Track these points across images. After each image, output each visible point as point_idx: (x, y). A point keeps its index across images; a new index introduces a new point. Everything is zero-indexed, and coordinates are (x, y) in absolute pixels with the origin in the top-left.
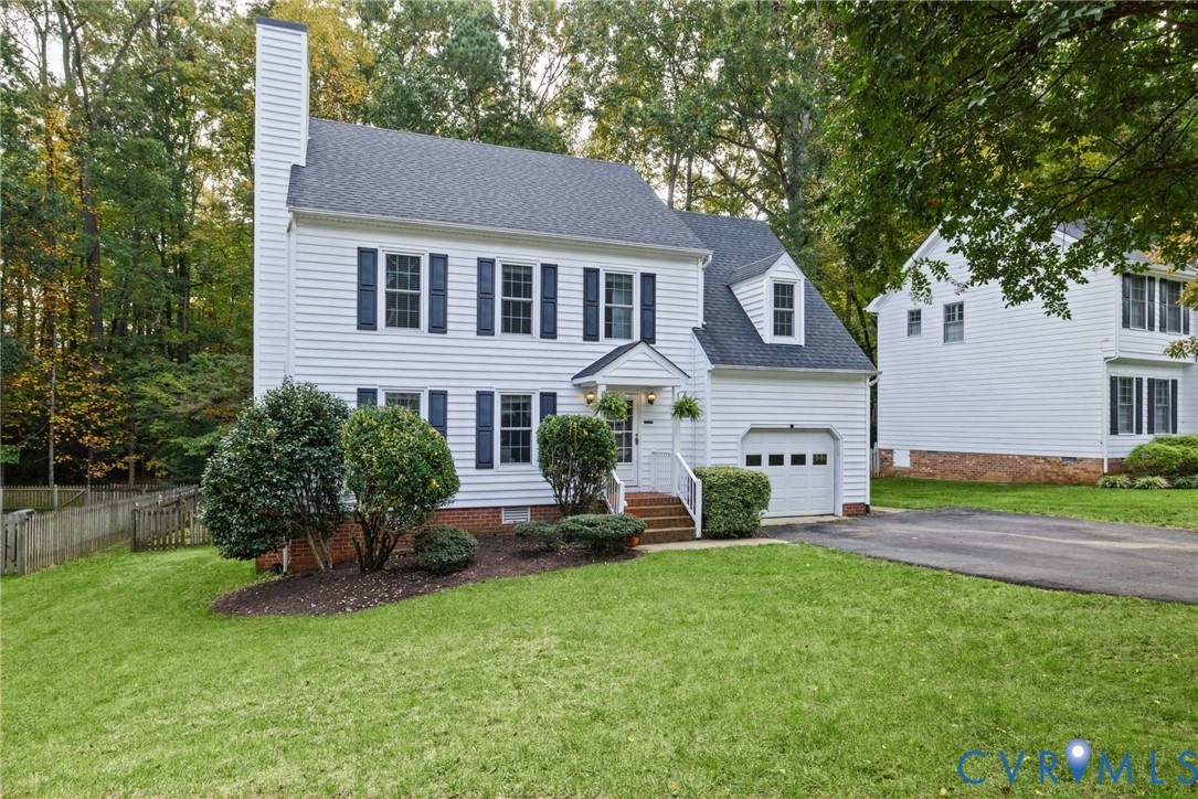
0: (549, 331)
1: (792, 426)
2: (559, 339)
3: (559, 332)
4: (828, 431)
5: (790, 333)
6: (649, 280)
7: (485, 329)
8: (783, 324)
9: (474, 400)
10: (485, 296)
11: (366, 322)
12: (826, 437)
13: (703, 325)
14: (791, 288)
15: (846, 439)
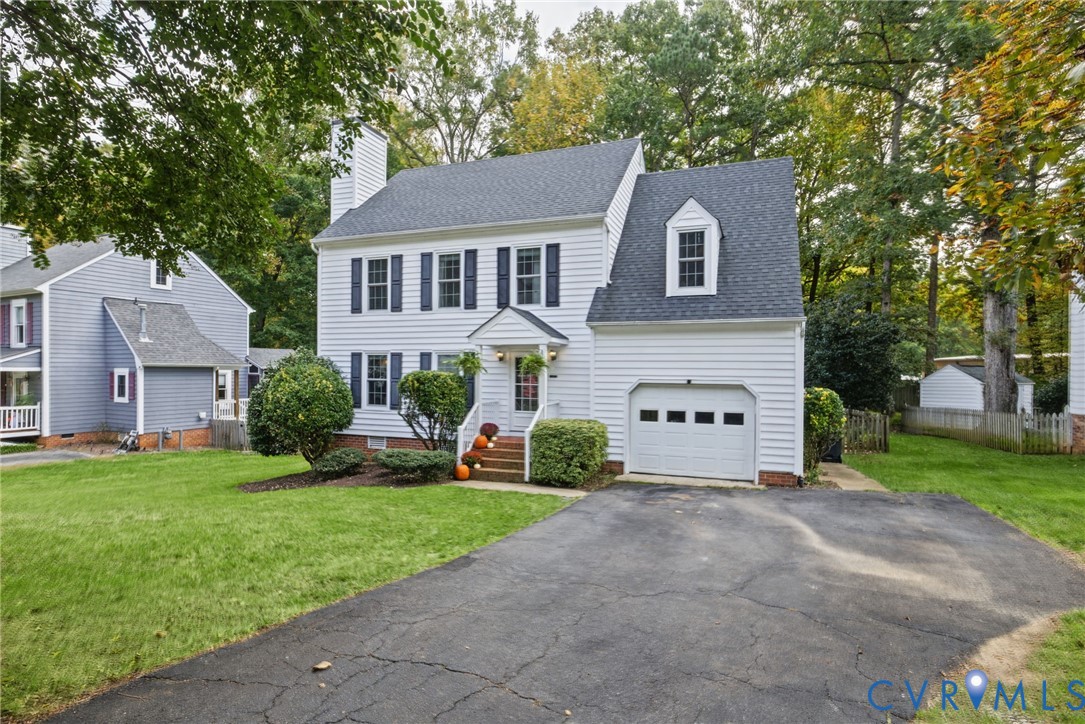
0: (471, 304)
1: (689, 381)
2: (479, 309)
3: (479, 303)
4: (742, 388)
5: (701, 282)
6: (553, 249)
7: (426, 306)
8: (692, 273)
9: (418, 359)
10: (426, 281)
11: (356, 309)
12: (740, 394)
13: (609, 285)
14: (701, 234)
15: (763, 397)
